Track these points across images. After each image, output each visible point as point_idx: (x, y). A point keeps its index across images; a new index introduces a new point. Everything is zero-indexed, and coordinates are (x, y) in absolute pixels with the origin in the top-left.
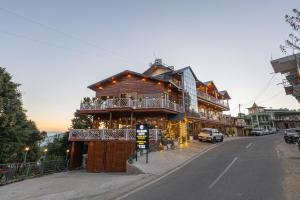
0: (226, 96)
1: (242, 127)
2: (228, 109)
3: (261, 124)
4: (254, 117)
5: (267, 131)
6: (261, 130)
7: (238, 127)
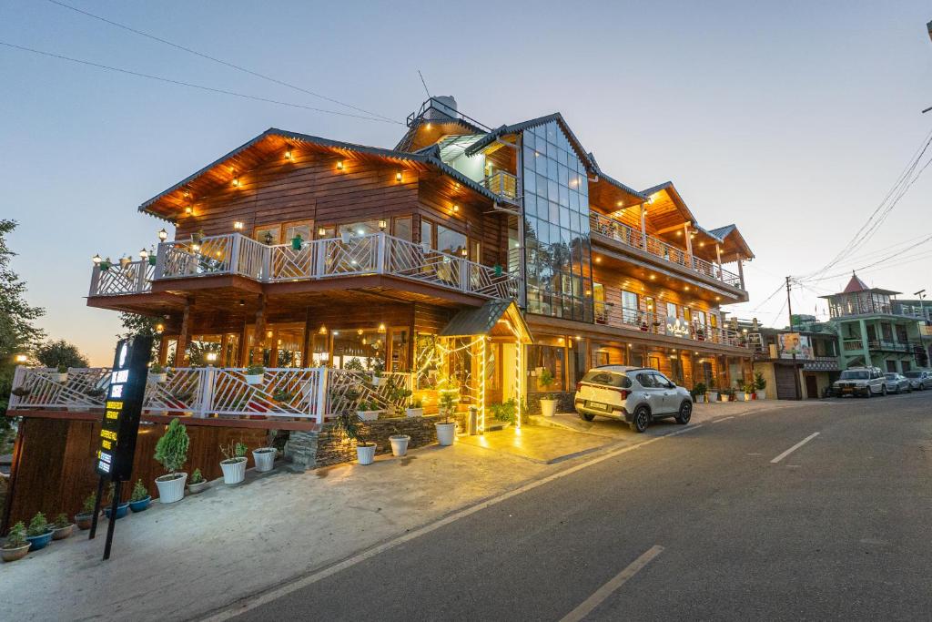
0: (735, 246)
1: (796, 365)
2: (742, 297)
3: (876, 354)
4: (851, 328)
5: (900, 378)
6: (874, 375)
7: (779, 366)
